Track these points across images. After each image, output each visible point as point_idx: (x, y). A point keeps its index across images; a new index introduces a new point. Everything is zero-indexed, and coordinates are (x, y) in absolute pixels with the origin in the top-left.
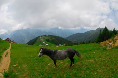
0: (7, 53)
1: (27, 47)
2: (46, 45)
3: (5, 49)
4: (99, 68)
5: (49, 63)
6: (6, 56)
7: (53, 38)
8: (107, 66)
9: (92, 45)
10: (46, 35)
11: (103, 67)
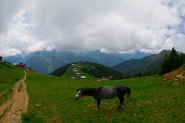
0: (21, 86)
1: (51, 78)
2: (81, 77)
3: (18, 80)
4: (157, 111)
5: (89, 104)
6: (19, 91)
7: (93, 67)
8: (168, 109)
9: (153, 78)
10: (81, 62)
11: (162, 110)
